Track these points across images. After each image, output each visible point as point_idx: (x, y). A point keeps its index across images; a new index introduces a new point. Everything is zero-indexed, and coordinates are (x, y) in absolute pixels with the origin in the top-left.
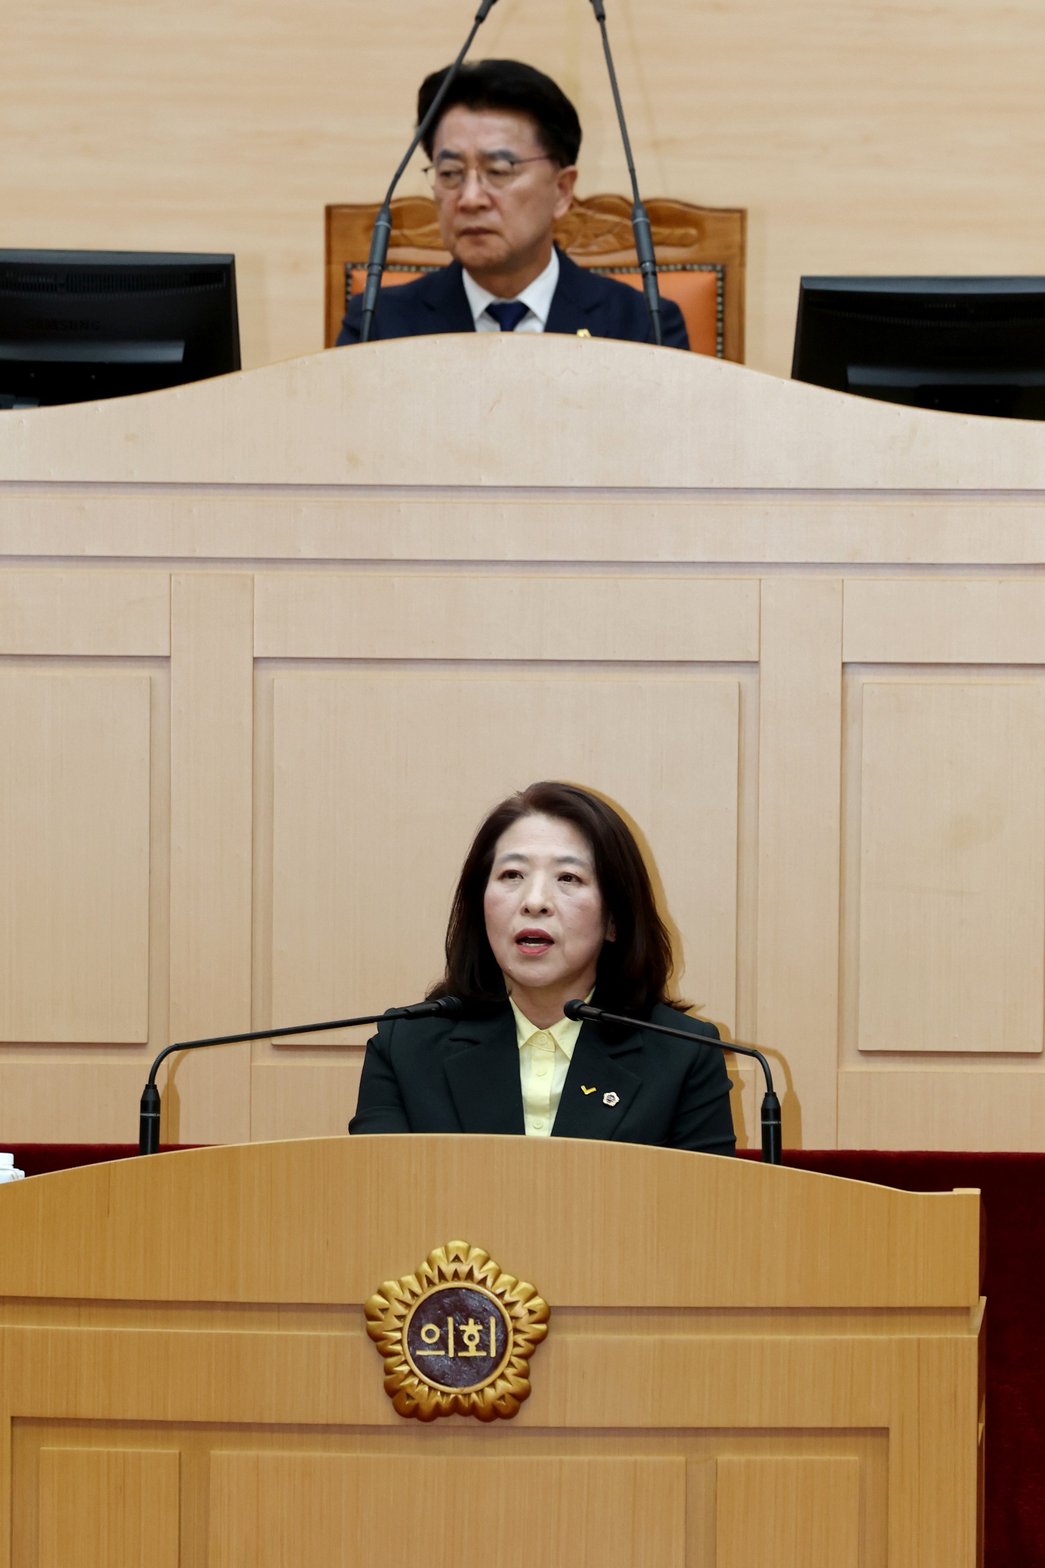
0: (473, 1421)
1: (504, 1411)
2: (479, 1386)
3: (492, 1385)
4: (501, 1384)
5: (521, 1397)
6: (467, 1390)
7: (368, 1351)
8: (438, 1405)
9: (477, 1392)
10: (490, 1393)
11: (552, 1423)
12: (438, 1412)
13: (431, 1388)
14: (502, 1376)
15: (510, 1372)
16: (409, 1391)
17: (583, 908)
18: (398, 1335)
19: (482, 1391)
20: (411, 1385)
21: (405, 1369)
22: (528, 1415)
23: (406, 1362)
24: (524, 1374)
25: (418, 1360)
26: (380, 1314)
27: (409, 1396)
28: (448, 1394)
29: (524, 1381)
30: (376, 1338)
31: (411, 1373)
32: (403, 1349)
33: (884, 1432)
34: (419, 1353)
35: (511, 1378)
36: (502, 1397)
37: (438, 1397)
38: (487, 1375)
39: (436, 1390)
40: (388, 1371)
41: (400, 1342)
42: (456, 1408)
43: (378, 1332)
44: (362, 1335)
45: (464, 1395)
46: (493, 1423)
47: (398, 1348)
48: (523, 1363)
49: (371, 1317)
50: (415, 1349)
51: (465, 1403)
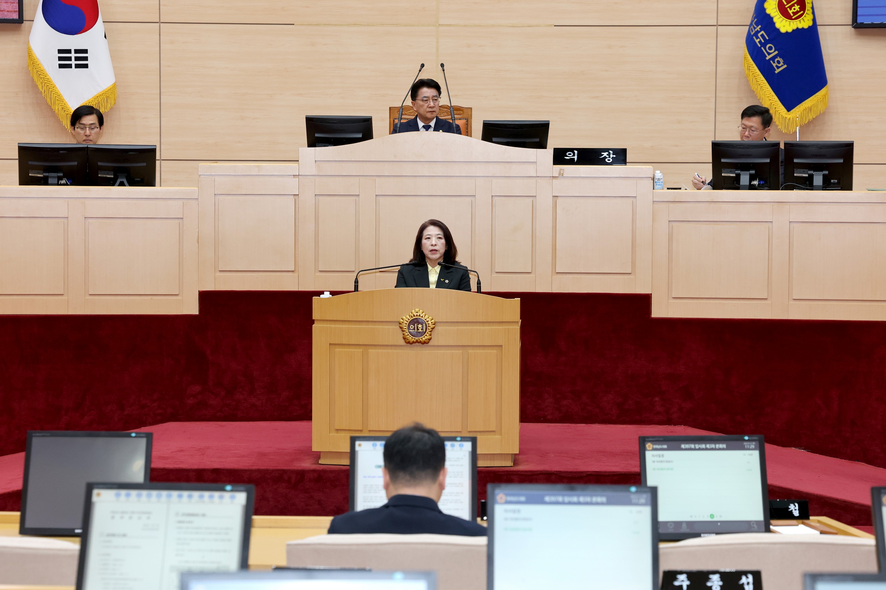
0: (420, 344)
1: (426, 342)
2: (421, 337)
3: (424, 337)
4: (426, 337)
5: (430, 339)
6: (419, 338)
7: (399, 330)
8: (413, 341)
9: (421, 338)
10: (424, 339)
11: (436, 344)
12: (413, 342)
13: (412, 338)
14: (426, 335)
15: (428, 334)
16: (408, 338)
17: (442, 244)
18: (405, 327)
19: (422, 338)
20: (408, 337)
21: (407, 334)
22: (431, 343)
23: (407, 333)
24: (430, 335)
25: (409, 332)
26: (402, 323)
27: (408, 339)
28: (415, 339)
29: (430, 336)
30: (401, 328)
31: (408, 335)
32: (407, 330)
33: (501, 346)
34: (410, 331)
35: (428, 336)
36: (426, 339)
37: (413, 339)
38: (423, 335)
39: (413, 338)
40: (404, 334)
41: (406, 329)
42: (417, 342)
43: (401, 327)
44: (398, 327)
45: (419, 339)
46: (424, 345)
47: (405, 330)
48: (430, 333)
49: (400, 324)
50: (409, 330)
51: (419, 341)
